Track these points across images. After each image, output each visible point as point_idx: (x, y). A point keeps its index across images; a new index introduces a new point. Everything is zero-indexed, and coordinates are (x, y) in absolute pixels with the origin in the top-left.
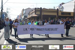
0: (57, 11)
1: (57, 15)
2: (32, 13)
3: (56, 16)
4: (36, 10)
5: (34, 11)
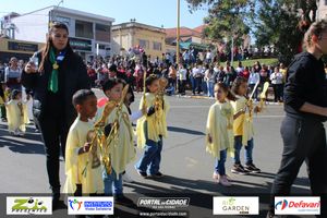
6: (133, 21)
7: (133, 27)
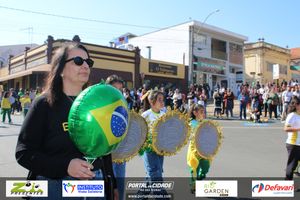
0: (133, 55)
1: (133, 72)
2: (26, 59)
3: (131, 74)
4: (54, 45)
5: (45, 47)
6: (262, 40)
7: (262, 48)
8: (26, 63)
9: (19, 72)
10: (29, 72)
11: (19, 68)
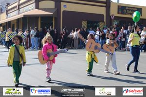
2: (19, 6)
8: (19, 9)
9: (14, 16)
10: (21, 15)
11: (14, 13)
